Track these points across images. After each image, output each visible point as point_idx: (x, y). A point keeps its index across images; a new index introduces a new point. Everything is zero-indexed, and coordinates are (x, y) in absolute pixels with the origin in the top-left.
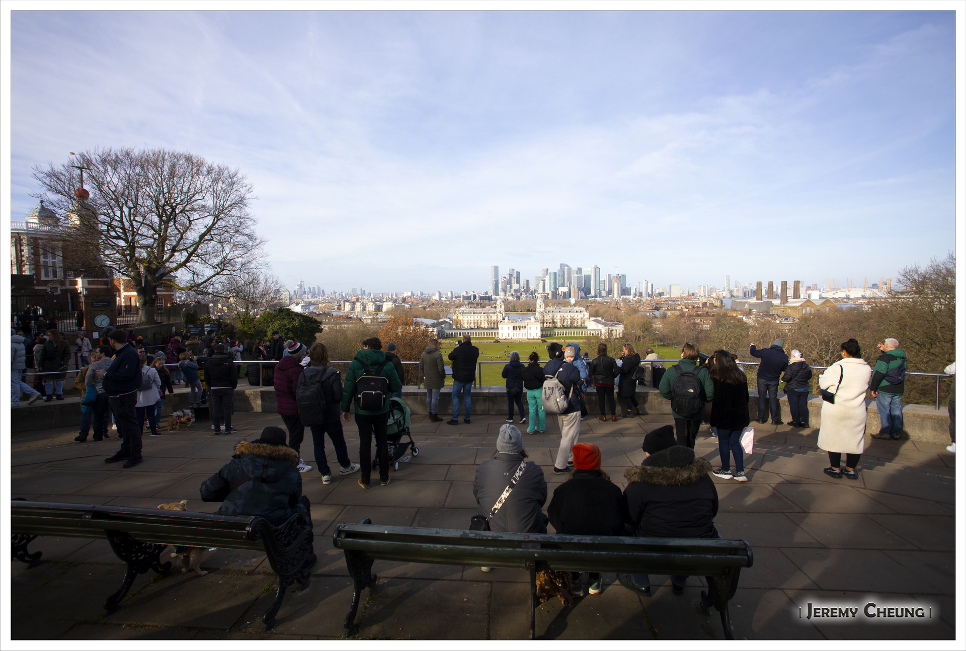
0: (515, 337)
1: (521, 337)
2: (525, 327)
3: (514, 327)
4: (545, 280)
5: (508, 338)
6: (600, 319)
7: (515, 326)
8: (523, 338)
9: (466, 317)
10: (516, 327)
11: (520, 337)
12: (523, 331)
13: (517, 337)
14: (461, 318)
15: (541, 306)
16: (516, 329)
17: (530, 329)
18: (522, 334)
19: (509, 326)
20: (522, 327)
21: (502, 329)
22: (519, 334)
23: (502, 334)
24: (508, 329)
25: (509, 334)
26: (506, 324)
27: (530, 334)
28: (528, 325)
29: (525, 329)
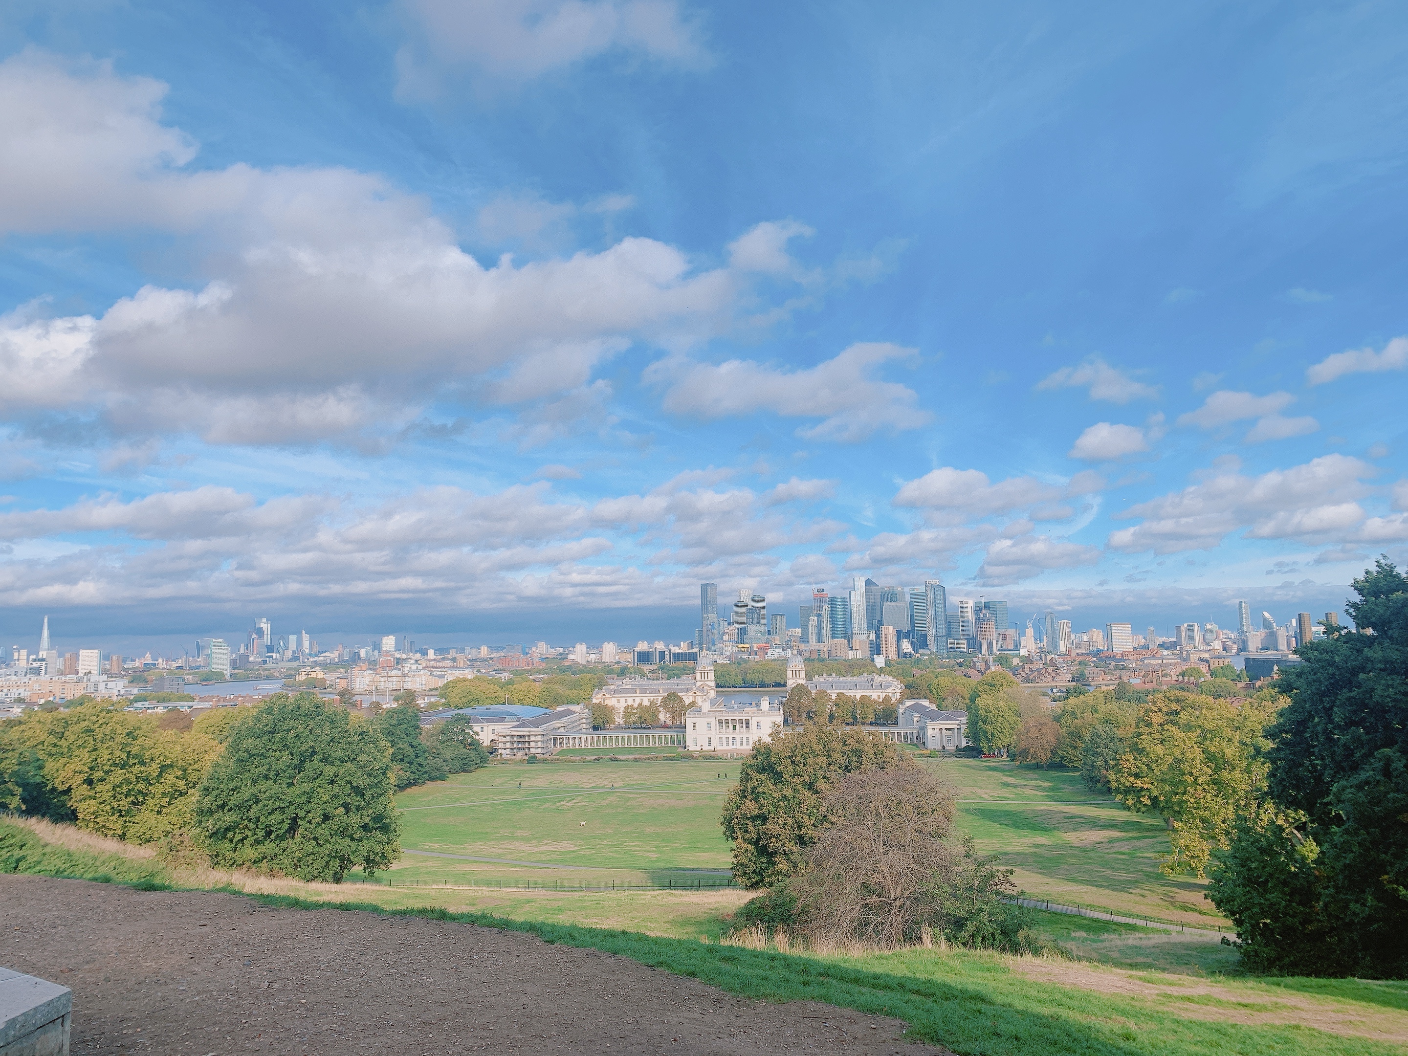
0: (724, 747)
1: (738, 747)
2: (747, 722)
3: (720, 722)
4: (821, 615)
5: (706, 747)
6: (926, 703)
7: (724, 719)
8: (741, 747)
9: (622, 700)
10: (727, 722)
11: (734, 747)
12: (741, 732)
13: (731, 747)
14: (611, 702)
15: (795, 674)
16: (727, 727)
17: (759, 727)
18: (741, 738)
19: (709, 720)
20: (741, 722)
21: (695, 727)
22: (734, 738)
23: (695, 739)
24: (709, 728)
25: (709, 739)
26: (702, 714)
27: (759, 738)
28: (754, 718)
29: (747, 728)
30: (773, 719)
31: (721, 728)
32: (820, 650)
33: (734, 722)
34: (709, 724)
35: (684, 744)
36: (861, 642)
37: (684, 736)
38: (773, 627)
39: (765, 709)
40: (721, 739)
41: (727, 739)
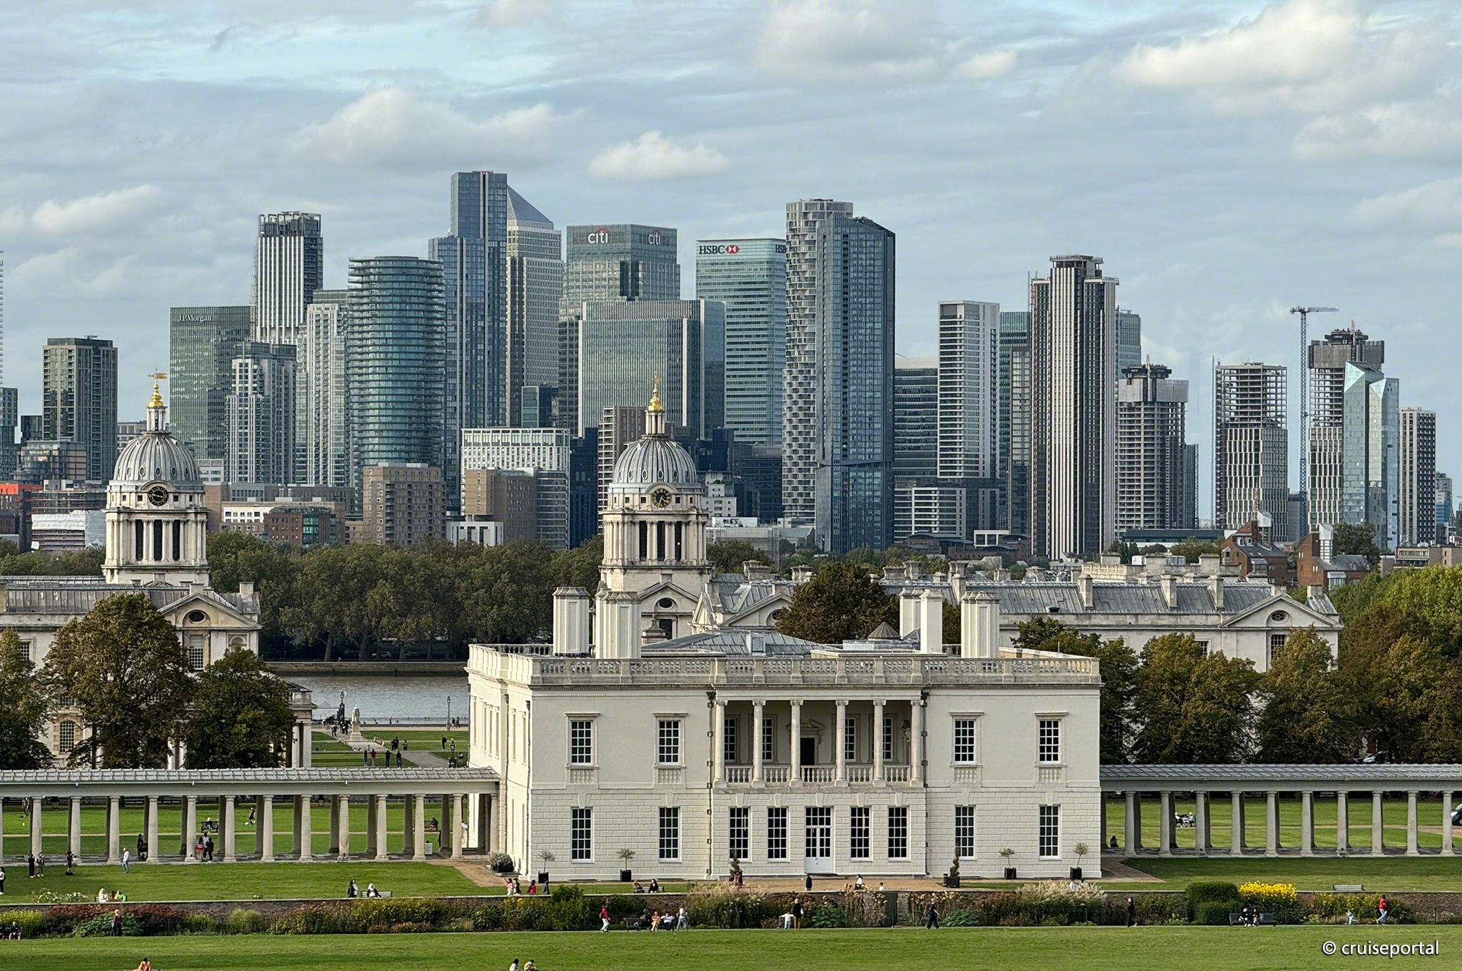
2: (898, 714)
5: (650, 868)
7: (760, 698)
13: (796, 862)
17: (964, 748)
18: (859, 815)
19: (670, 704)
20: (859, 715)
21: (581, 747)
22: (818, 815)
23: (581, 818)
24: (668, 749)
25: (669, 817)
26: (623, 674)
27: (964, 815)
28: (937, 698)
29: (896, 750)
30: (1050, 704)
31: (735, 751)
32: (318, 513)
33: (819, 713)
34: (669, 728)
35: (483, 848)
36: (496, 479)
37: (485, 802)
38: (49, 397)
39: (969, 647)
40: (738, 816)
41: (777, 817)
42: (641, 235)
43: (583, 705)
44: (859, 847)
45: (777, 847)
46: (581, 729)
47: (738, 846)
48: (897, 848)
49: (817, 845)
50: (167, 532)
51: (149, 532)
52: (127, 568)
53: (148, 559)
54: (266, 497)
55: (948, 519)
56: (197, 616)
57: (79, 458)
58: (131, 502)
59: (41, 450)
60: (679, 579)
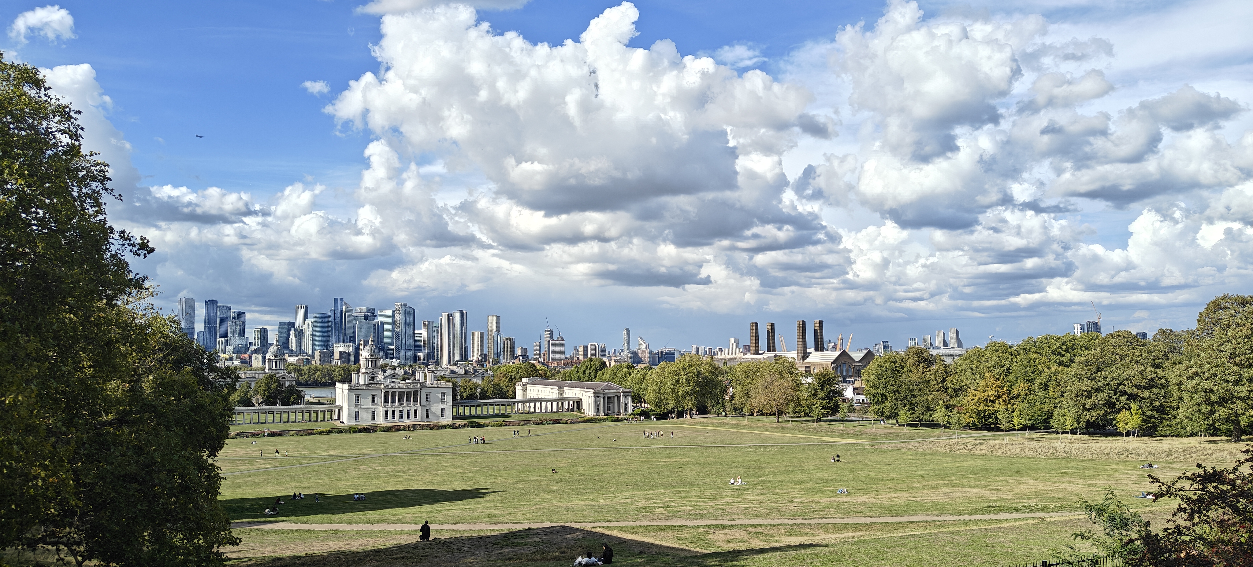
0: (390, 421)
1: (405, 420)
2: (416, 393)
3: (386, 395)
4: (302, 330)
5: (369, 422)
8: (408, 420)
10: (394, 394)
11: (401, 420)
12: (408, 405)
13: (397, 420)
16: (392, 400)
17: (428, 399)
18: (409, 411)
19: (374, 392)
20: (409, 393)
21: (357, 400)
22: (401, 411)
23: (357, 413)
24: (373, 401)
25: (373, 412)
26: (365, 387)
27: (428, 410)
28: (423, 390)
29: (415, 400)
30: (443, 391)
31: (386, 401)
32: (307, 359)
33: (401, 394)
34: (373, 397)
35: (338, 419)
36: (341, 353)
37: (339, 411)
38: (255, 339)
39: (429, 381)
40: (386, 412)
41: (393, 412)
42: (368, 309)
43: (358, 393)
44: (409, 417)
45: (393, 417)
46: (357, 397)
47: (386, 417)
48: (415, 417)
49: (401, 416)
50: (278, 363)
51: (274, 364)
52: (270, 369)
53: (274, 368)
54: (297, 356)
55: (424, 359)
56: (284, 378)
57: (260, 350)
58: (271, 358)
59: (253, 348)
60: (375, 370)
